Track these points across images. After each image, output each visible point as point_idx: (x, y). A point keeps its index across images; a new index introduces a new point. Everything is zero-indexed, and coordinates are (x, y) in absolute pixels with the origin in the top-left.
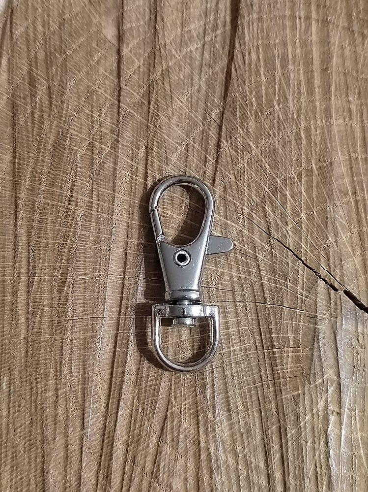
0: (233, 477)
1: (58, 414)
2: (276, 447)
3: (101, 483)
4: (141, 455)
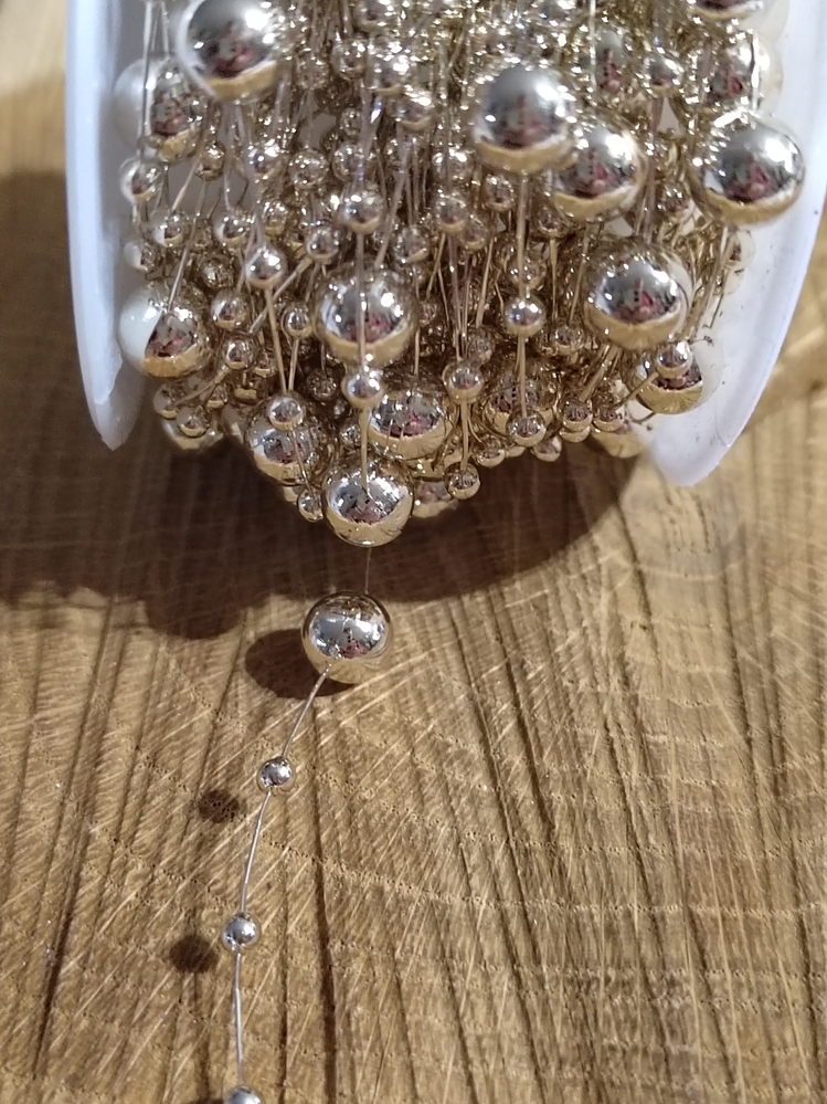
0: (403, 780)
2: (505, 707)
3: (69, 822)
4: (172, 749)
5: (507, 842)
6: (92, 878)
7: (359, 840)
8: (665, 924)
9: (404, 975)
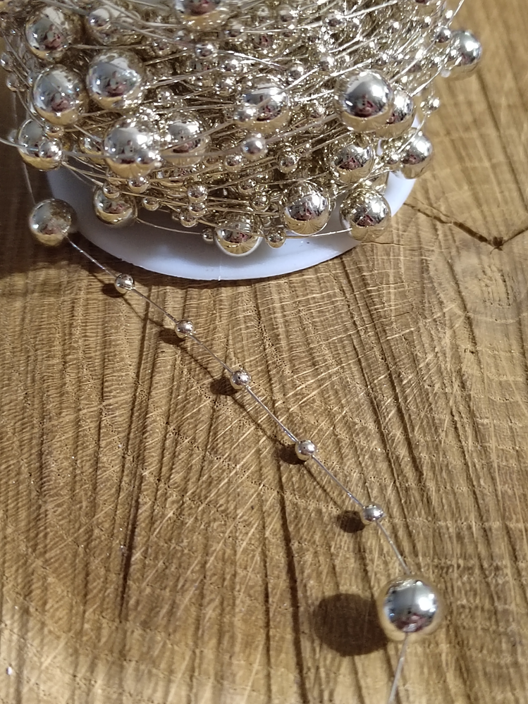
0: (330, 445)
1: (65, 384)
2: (389, 400)
3: (129, 468)
4: (189, 424)
5: (395, 482)
6: (146, 503)
7: (305, 481)
8: (492, 533)
9: (337, 562)
